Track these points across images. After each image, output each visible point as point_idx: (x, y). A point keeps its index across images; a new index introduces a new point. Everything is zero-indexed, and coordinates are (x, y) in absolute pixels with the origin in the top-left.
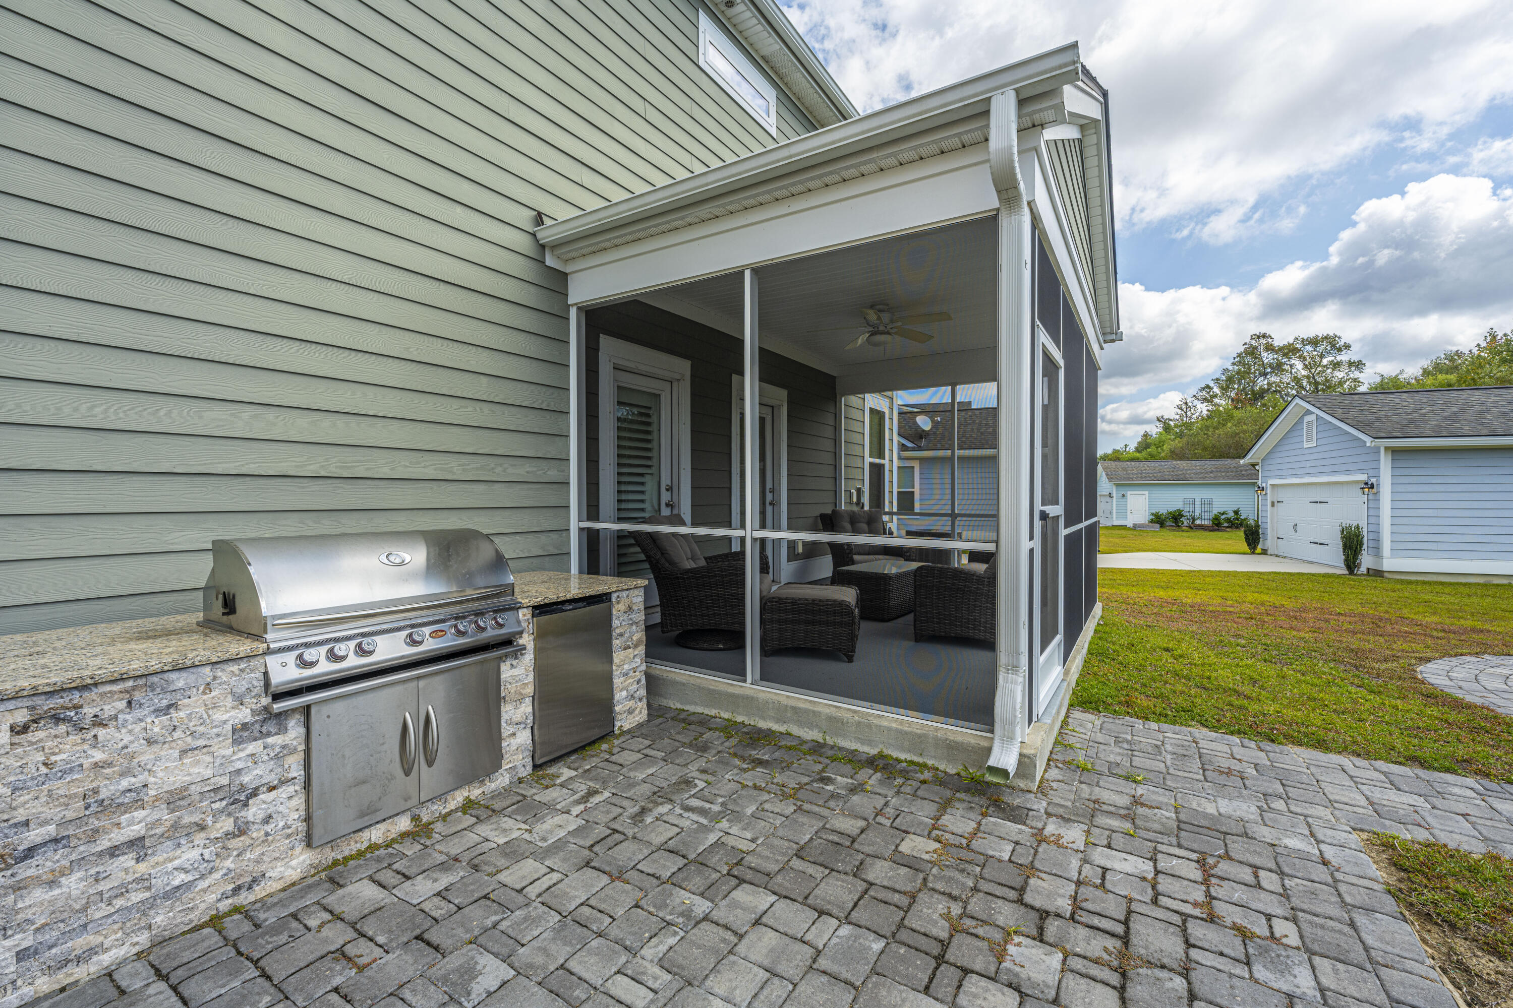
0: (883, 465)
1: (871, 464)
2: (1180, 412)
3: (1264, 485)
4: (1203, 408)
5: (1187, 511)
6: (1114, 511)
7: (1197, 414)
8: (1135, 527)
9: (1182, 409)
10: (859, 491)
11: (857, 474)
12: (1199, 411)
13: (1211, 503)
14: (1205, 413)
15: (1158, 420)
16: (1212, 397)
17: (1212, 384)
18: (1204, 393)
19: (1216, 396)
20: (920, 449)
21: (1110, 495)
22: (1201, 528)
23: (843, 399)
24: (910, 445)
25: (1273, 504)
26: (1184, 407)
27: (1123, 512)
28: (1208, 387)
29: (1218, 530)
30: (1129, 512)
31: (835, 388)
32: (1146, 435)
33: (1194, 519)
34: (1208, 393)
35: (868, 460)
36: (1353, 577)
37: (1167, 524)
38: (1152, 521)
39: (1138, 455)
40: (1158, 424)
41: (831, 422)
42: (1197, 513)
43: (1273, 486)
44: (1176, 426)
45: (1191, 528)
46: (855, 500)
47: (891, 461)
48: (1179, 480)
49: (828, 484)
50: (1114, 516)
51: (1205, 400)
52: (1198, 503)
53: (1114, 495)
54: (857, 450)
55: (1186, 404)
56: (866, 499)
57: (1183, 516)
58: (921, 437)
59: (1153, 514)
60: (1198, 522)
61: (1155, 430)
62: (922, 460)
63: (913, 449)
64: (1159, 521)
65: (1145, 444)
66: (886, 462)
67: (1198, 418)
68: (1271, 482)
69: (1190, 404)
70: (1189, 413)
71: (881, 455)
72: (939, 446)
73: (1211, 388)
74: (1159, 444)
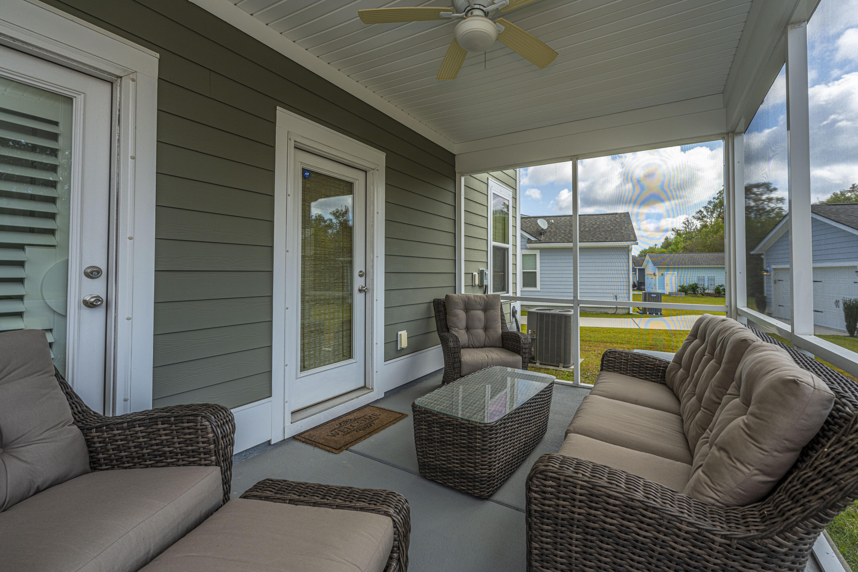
0: (507, 249)
1: (495, 248)
2: (685, 226)
3: (768, 269)
4: (698, 224)
5: (700, 284)
6: (657, 284)
7: (694, 227)
8: (670, 294)
9: (685, 224)
10: (482, 274)
11: (479, 256)
12: (695, 225)
13: (713, 279)
14: (699, 227)
15: (673, 230)
16: (703, 217)
17: (702, 210)
18: (699, 215)
19: (705, 216)
20: (540, 242)
21: (655, 274)
22: (709, 295)
23: (463, 179)
24: (533, 239)
25: (775, 282)
26: (687, 223)
27: (662, 285)
28: (700, 211)
29: (719, 296)
30: (666, 284)
31: (454, 166)
32: (667, 239)
33: (704, 290)
34: (701, 215)
35: (492, 243)
36: (853, 338)
37: (689, 292)
38: (680, 291)
39: (664, 250)
40: (673, 232)
41: (450, 201)
42: (706, 286)
43: (774, 269)
44: (684, 234)
45: (703, 295)
46: (477, 282)
47: (515, 246)
48: (694, 265)
49: (446, 267)
50: (657, 287)
51: (699, 219)
52: (706, 279)
53: (657, 274)
54: (479, 233)
55: (688, 221)
56: (489, 281)
57: (698, 287)
58: (541, 234)
59: (680, 286)
60: (707, 291)
61: (671, 235)
62: (542, 250)
63: (535, 242)
64: (683, 290)
65: (667, 244)
66: (510, 246)
67: (694, 229)
68: (774, 267)
69: (690, 221)
70: (689, 226)
71: (505, 240)
72: (553, 240)
73: (702, 212)
74: (676, 244)
